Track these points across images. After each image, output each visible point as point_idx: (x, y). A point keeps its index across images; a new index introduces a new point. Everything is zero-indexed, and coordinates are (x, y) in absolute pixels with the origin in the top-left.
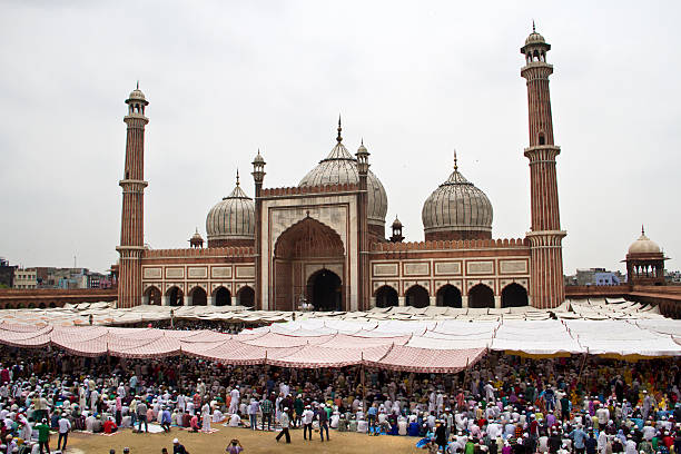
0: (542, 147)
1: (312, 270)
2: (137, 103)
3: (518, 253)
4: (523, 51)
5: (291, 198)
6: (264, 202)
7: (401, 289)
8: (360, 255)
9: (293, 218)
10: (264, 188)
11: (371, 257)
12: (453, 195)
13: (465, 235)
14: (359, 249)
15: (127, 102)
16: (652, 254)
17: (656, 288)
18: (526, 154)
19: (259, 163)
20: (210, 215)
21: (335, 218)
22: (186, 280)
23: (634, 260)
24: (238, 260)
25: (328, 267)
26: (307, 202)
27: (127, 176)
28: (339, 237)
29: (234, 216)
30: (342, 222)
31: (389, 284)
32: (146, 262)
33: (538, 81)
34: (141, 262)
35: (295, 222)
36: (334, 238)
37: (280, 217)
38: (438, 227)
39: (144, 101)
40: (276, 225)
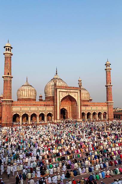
5: (65, 89)
6: (58, 89)
9: (65, 95)
14: (80, 104)
18: (105, 86)
25: (64, 108)
26: (69, 91)
28: (76, 100)
30: (76, 97)
31: (84, 112)
32: (14, 105)
37: (62, 94)
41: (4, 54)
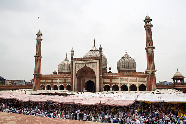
0: (150, 47)
1: (87, 80)
2: (39, 35)
3: (143, 76)
4: (144, 21)
5: (81, 61)
6: (74, 62)
7: (111, 86)
8: (100, 76)
9: (81, 66)
10: (74, 58)
11: (103, 77)
12: (125, 60)
13: (129, 71)
14: (100, 75)
15: (37, 34)
16: (180, 76)
17: (181, 86)
18: (145, 49)
19: (72, 51)
20: (59, 65)
21: (93, 66)
22: (52, 83)
23: (175, 78)
24: (66, 78)
25: (91, 80)
26: (85, 62)
27: (36, 54)
28: (94, 71)
29: (65, 66)
30: (95, 67)
31: (108, 84)
32: (41, 78)
33: (148, 29)
34: (40, 78)
35: (82, 67)
36: (93, 72)
37: (78, 66)
38: (121, 69)
39: (41, 34)
40: (77, 68)
41: (36, 39)
